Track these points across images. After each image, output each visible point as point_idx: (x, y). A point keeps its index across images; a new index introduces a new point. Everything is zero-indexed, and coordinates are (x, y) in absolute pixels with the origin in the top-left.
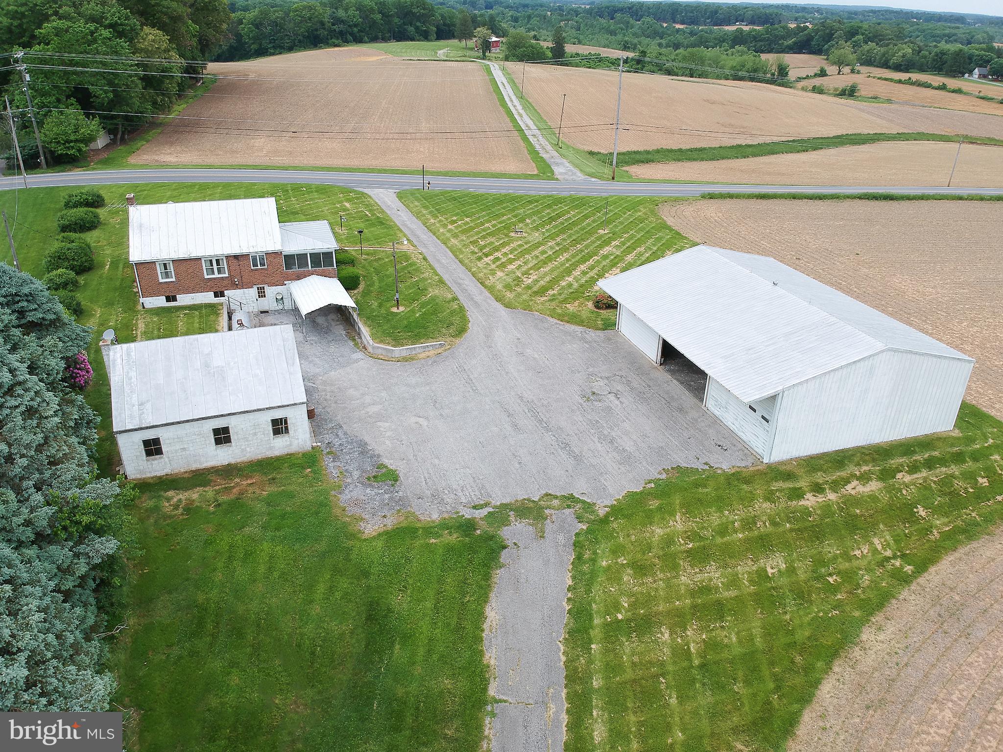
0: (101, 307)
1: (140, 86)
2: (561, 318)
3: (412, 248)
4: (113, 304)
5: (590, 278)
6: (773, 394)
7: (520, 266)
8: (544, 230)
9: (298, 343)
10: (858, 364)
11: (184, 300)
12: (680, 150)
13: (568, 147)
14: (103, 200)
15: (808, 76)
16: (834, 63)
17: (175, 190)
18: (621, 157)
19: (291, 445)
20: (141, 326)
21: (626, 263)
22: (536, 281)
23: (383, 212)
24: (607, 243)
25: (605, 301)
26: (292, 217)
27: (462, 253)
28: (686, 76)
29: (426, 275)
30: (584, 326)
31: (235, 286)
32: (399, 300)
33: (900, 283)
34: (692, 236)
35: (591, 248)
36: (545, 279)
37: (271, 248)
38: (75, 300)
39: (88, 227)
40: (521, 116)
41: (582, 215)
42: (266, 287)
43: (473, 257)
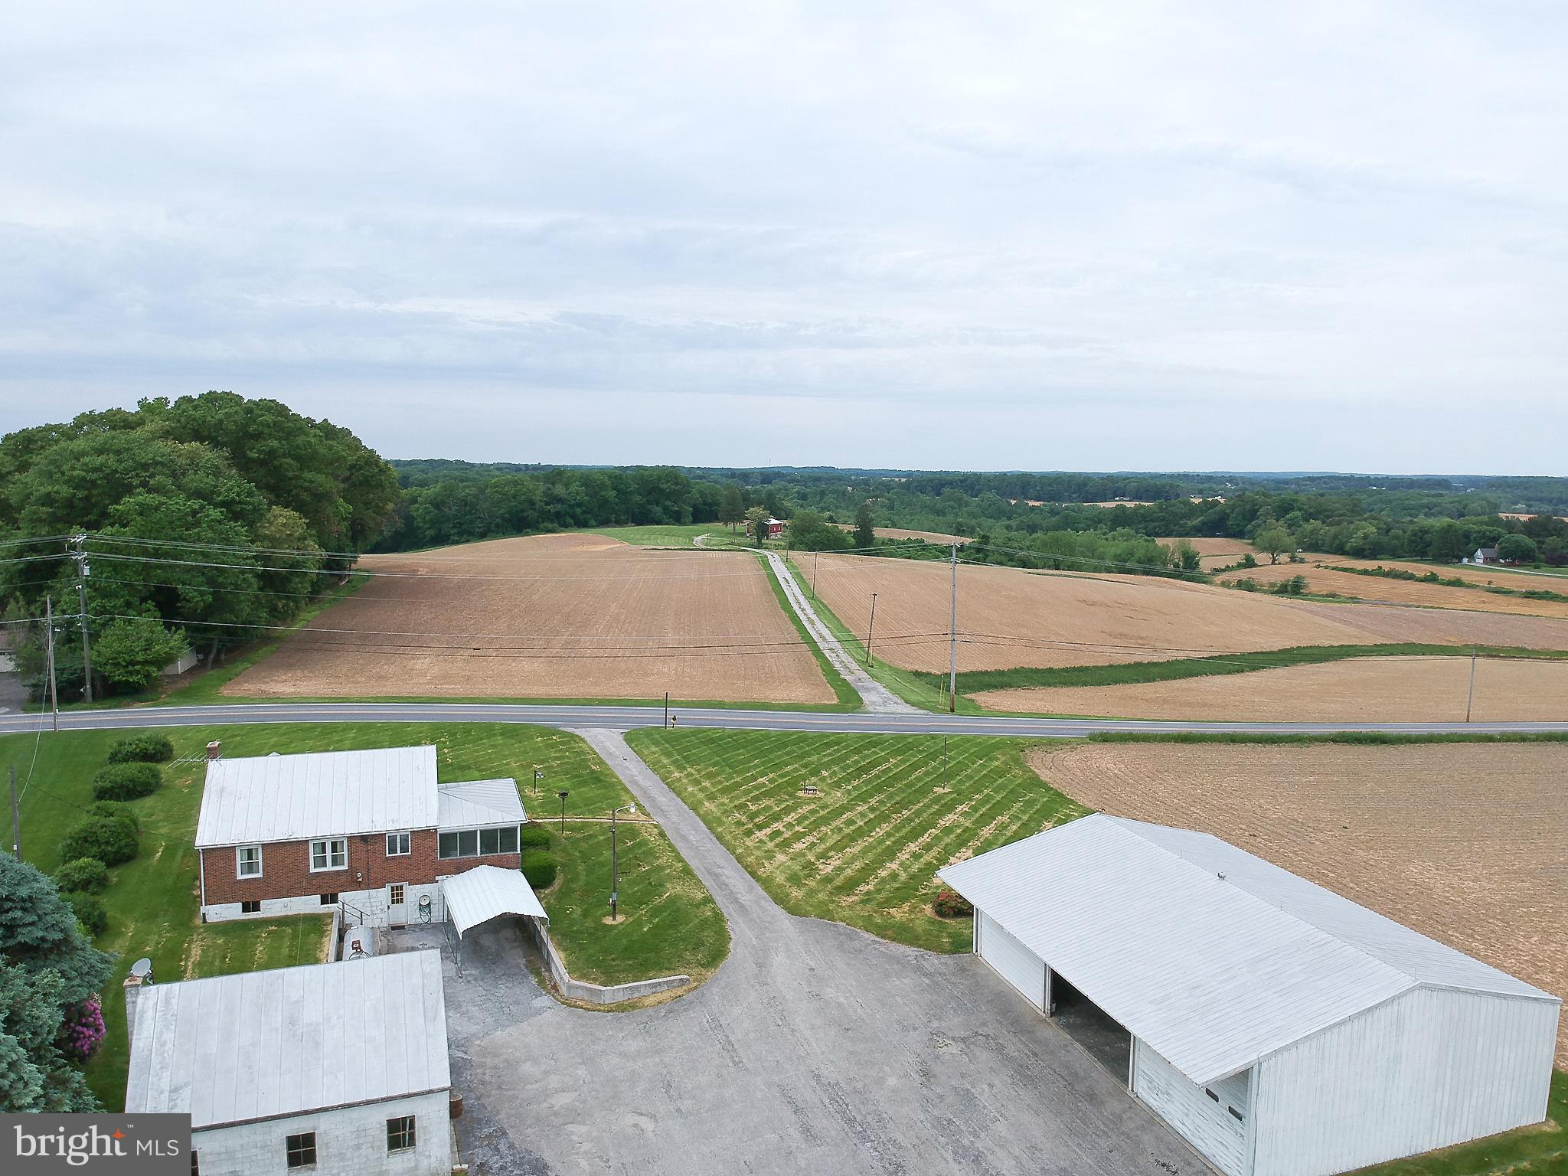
0: (137, 921)
1: (255, 586)
2: (882, 931)
3: (643, 817)
4: (156, 916)
5: (926, 864)
6: (1243, 1069)
7: (813, 844)
8: (850, 788)
9: (447, 982)
10: (1377, 1013)
11: (272, 908)
12: (1050, 670)
13: (882, 665)
14: (171, 751)
15: (1228, 567)
16: (1263, 550)
17: (284, 734)
18: (963, 679)
19: (416, 1167)
20: (196, 952)
21: (982, 840)
22: (839, 870)
23: (601, 762)
24: (950, 807)
25: (953, 904)
26: (459, 773)
27: (721, 823)
28: (1049, 568)
29: (663, 861)
30: (920, 946)
31: (356, 885)
32: (617, 903)
33: (1421, 874)
34: (1081, 800)
35: (925, 815)
36: (854, 866)
37: (421, 823)
38: (98, 908)
39: (139, 792)
40: (812, 623)
41: (908, 764)
42: (406, 886)
43: (739, 831)
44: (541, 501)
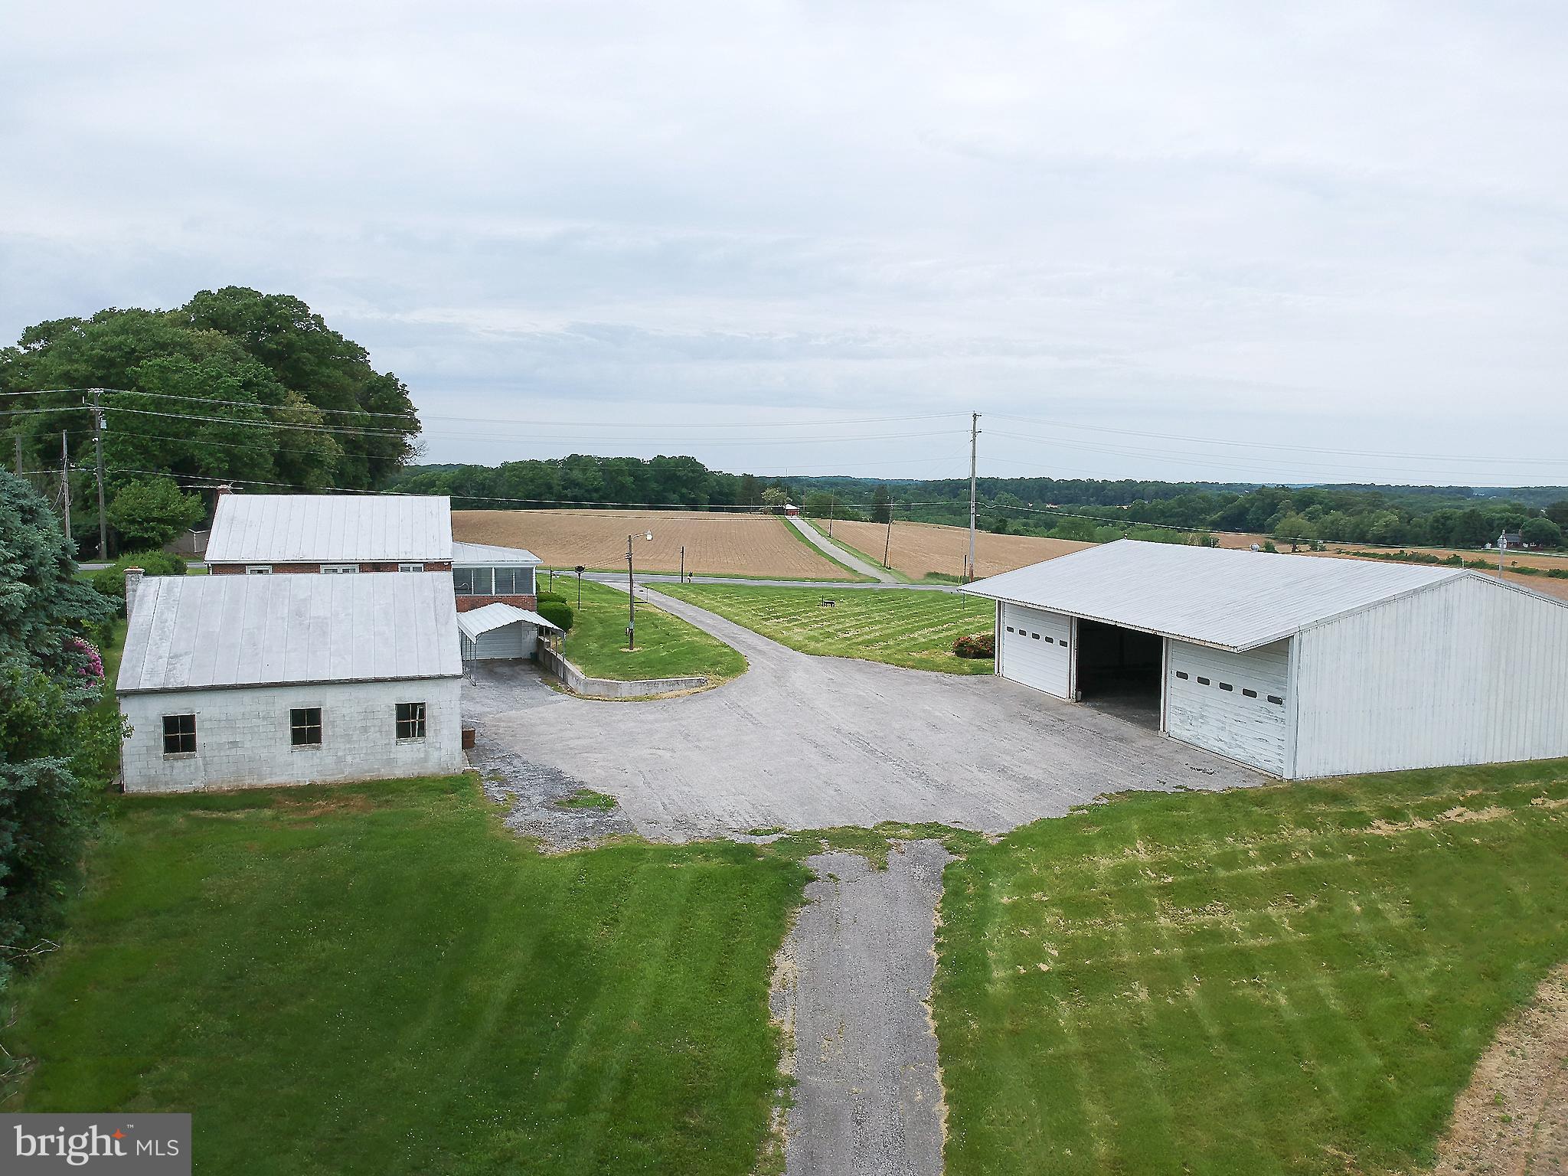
2: (901, 664)
5: (946, 636)
6: (1283, 636)
8: (869, 606)
10: (1423, 596)
19: (426, 760)
24: (969, 616)
25: (974, 644)
29: (678, 628)
30: (940, 671)
32: (634, 641)
35: (944, 618)
36: (872, 635)
37: (434, 556)
41: (927, 600)
43: (756, 619)
44: (559, 485)
